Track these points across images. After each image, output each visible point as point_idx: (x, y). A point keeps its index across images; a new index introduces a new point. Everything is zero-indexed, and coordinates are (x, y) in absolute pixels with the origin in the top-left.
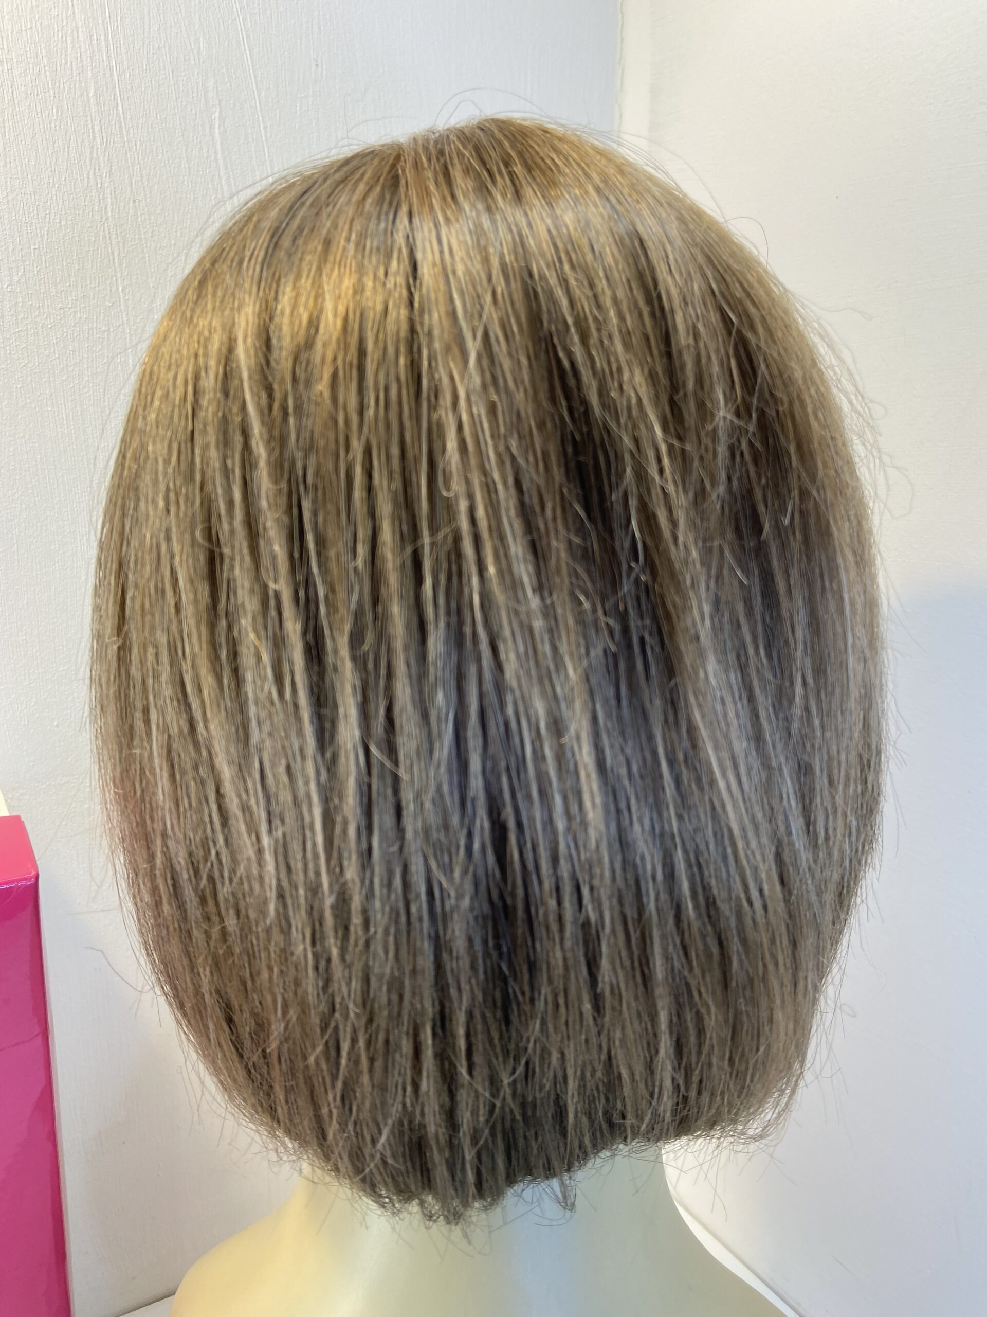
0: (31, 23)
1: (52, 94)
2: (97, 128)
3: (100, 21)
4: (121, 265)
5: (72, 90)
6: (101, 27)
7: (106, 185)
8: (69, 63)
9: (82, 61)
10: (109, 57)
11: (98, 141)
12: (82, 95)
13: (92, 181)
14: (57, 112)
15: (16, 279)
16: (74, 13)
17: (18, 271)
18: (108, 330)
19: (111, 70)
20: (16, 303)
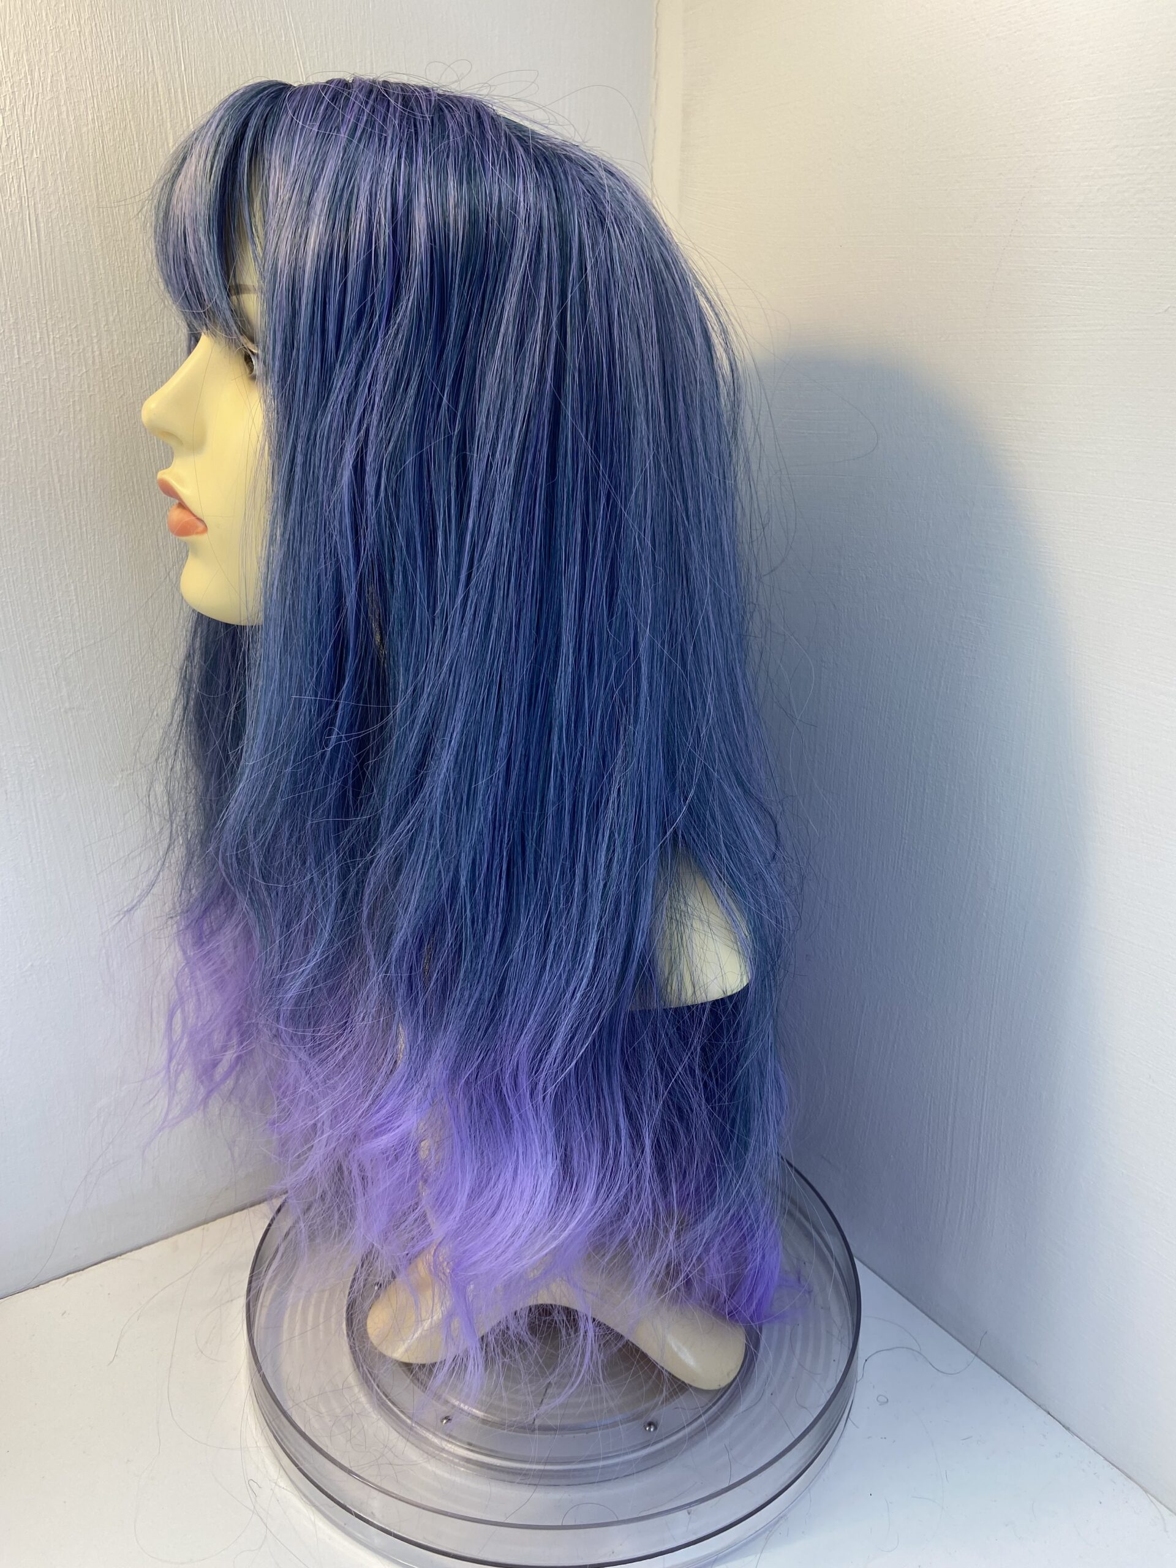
0: (118, 82)
1: (137, 146)
3: (177, 76)
5: (155, 141)
6: (178, 79)
8: (151, 116)
9: (162, 114)
10: (185, 108)
14: (142, 163)
15: (111, 319)
16: (154, 68)
17: (113, 312)
19: (188, 121)
20: (112, 341)
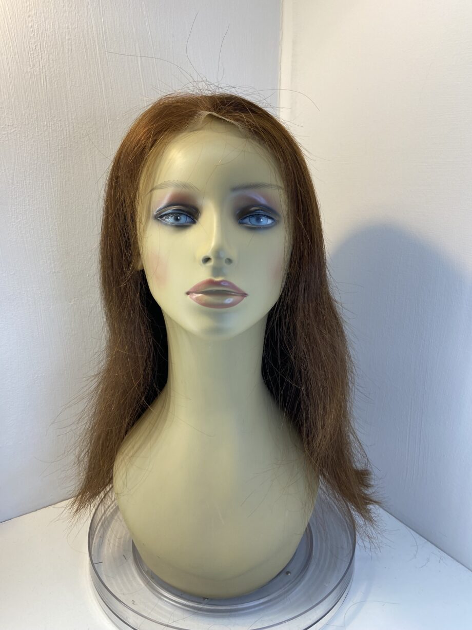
2: (99, 62)
4: (107, 111)
7: (103, 83)
10: (103, 36)
11: (100, 67)
12: (94, 50)
13: (98, 82)
17: (74, 115)
18: (103, 136)
20: (74, 126)
